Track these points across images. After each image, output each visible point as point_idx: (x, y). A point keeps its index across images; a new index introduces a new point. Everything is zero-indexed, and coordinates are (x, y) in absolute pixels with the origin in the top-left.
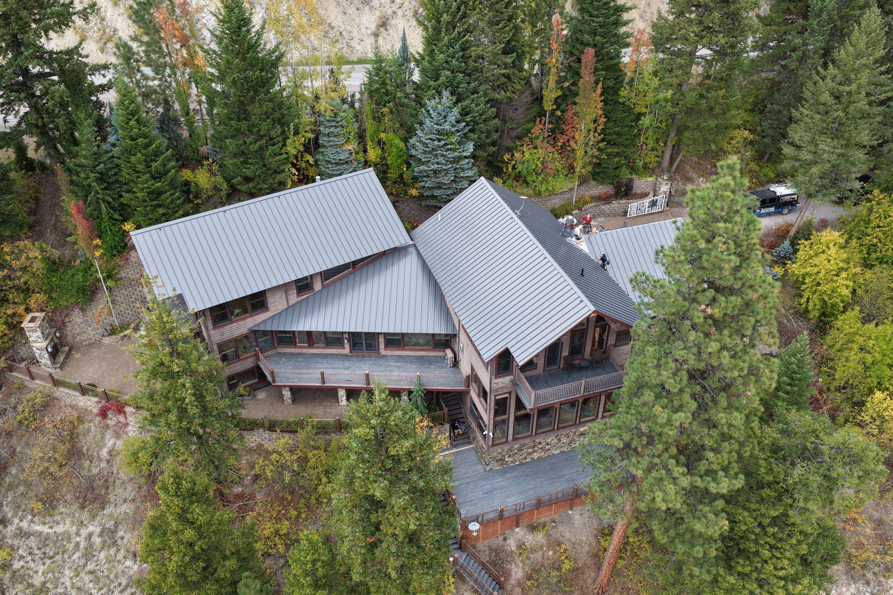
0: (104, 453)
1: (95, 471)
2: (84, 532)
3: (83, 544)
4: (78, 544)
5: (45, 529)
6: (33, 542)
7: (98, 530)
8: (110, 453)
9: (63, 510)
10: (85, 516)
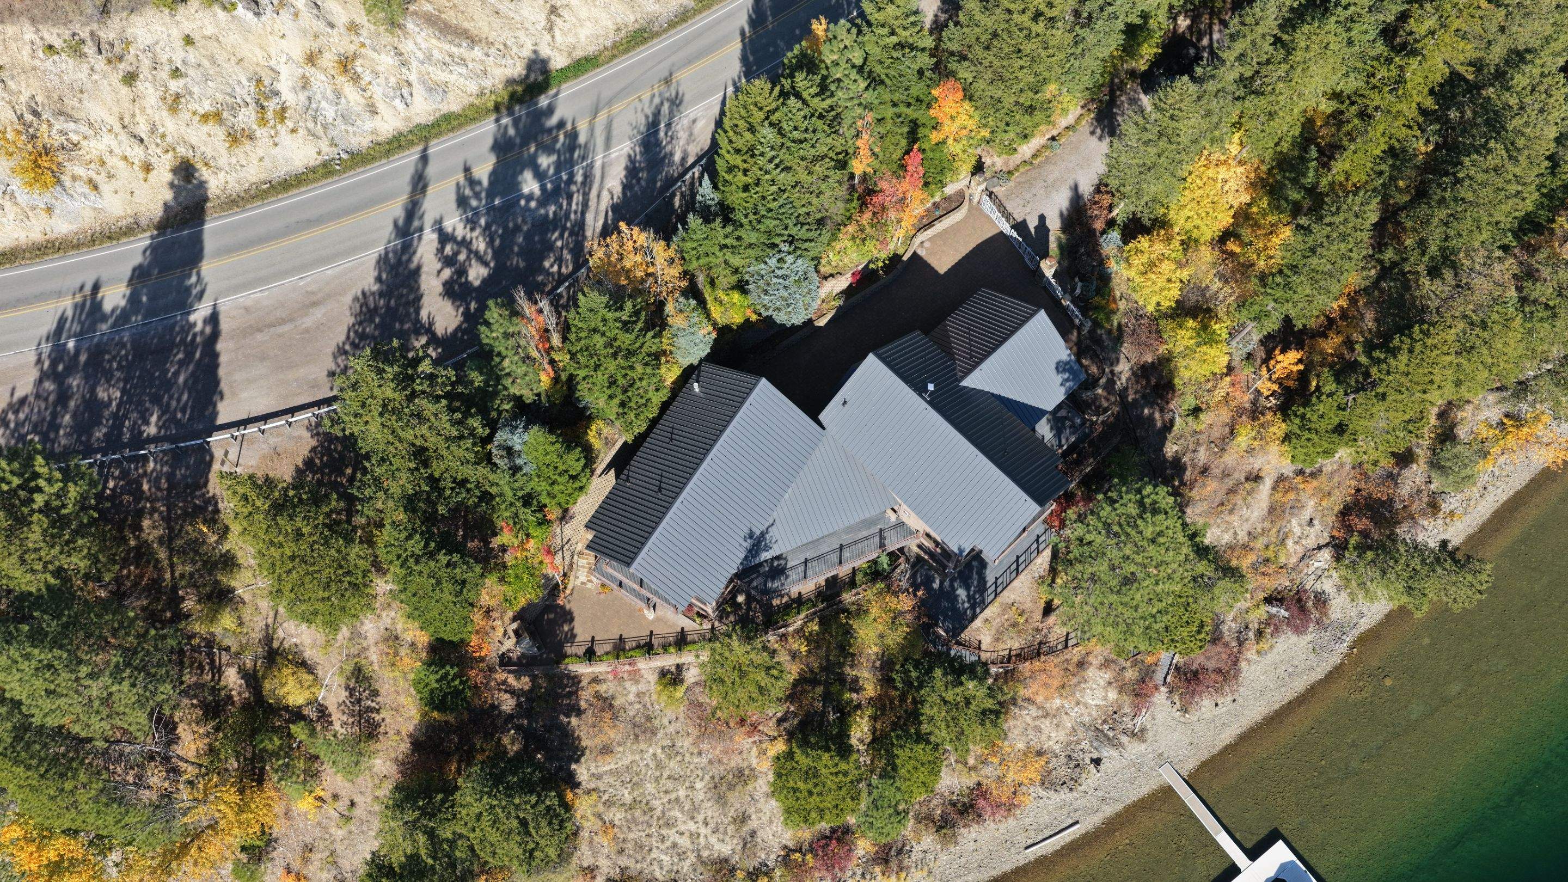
0: (631, 697)
1: (631, 713)
2: (648, 756)
3: (652, 765)
4: (647, 765)
5: (613, 766)
6: (606, 779)
7: (659, 751)
8: (639, 695)
9: (620, 749)
10: (643, 746)
